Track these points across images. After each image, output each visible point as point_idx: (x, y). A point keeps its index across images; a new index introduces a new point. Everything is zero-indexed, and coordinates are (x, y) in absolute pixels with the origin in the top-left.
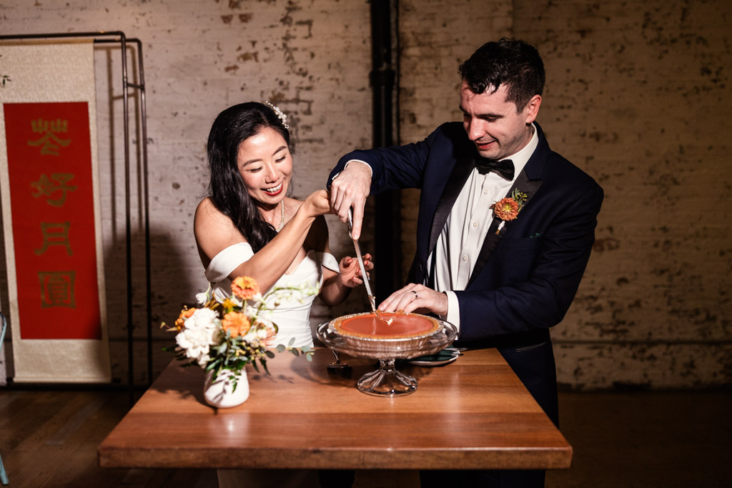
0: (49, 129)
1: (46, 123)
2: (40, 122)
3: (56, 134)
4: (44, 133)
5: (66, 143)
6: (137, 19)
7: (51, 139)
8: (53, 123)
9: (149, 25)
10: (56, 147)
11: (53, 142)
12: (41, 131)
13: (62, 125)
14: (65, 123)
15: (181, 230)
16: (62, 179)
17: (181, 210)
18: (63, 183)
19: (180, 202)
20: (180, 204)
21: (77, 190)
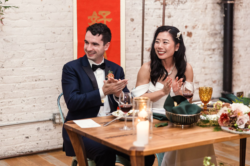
15: (134, 46)
16: (104, 14)
17: (134, 34)
18: (104, 16)
19: (133, 29)
20: (133, 30)
21: (111, 21)
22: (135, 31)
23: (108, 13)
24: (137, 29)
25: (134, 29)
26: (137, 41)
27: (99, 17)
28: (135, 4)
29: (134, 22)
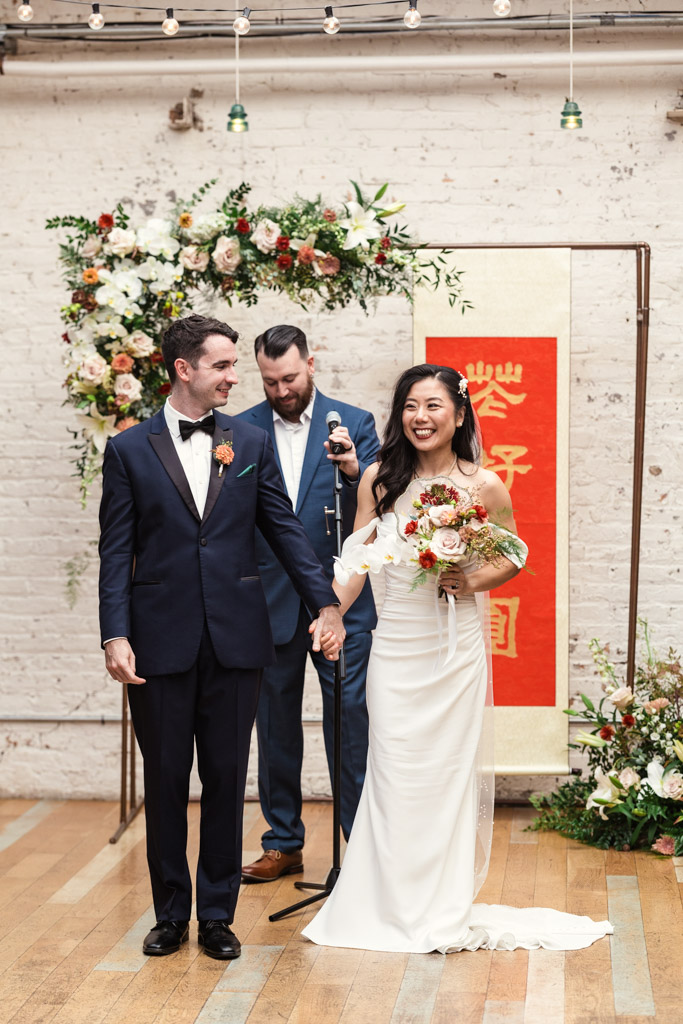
0: (493, 377)
1: (489, 368)
2: (480, 365)
3: (502, 385)
4: (485, 384)
5: (516, 400)
6: (607, 207)
7: (494, 393)
8: (499, 369)
9: (625, 215)
10: (503, 406)
11: (497, 396)
12: (480, 382)
13: (514, 373)
14: (519, 369)
15: (661, 543)
16: (508, 453)
17: (661, 511)
18: (509, 460)
19: (660, 498)
20: (661, 501)
21: (530, 471)
22: (664, 502)
23: (521, 451)
24: (671, 496)
25: (664, 496)
26: (671, 530)
27: (492, 462)
28: (663, 427)
29: (660, 476)
